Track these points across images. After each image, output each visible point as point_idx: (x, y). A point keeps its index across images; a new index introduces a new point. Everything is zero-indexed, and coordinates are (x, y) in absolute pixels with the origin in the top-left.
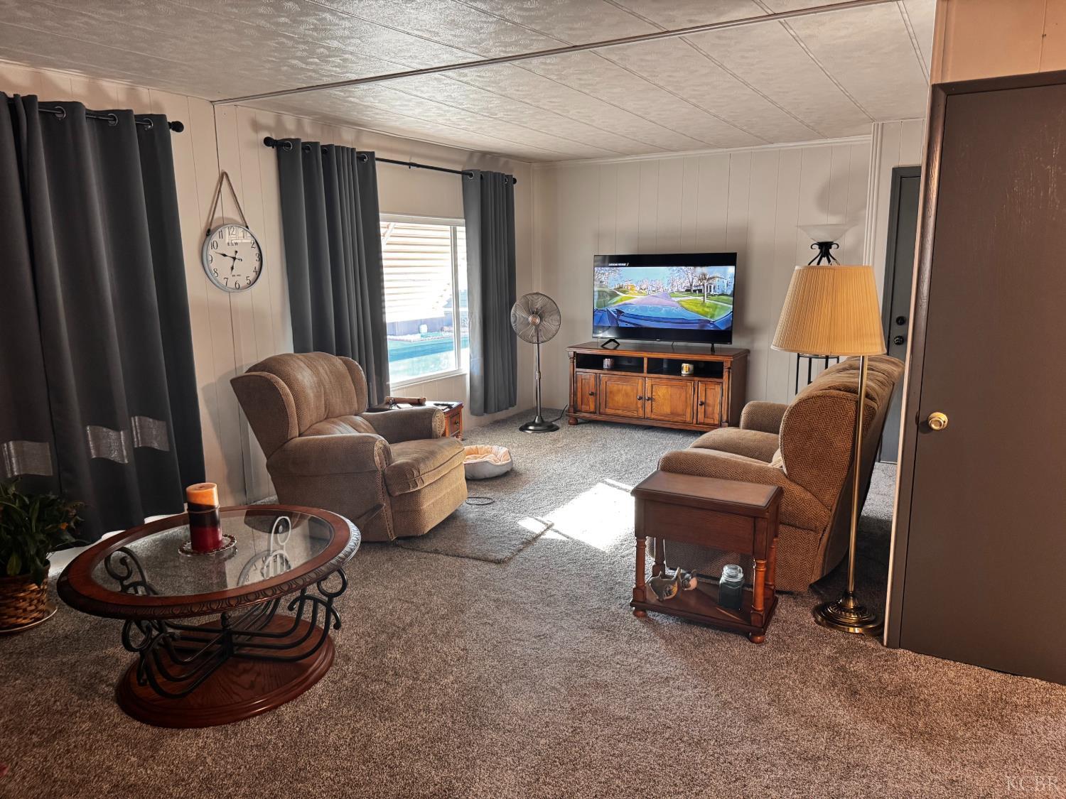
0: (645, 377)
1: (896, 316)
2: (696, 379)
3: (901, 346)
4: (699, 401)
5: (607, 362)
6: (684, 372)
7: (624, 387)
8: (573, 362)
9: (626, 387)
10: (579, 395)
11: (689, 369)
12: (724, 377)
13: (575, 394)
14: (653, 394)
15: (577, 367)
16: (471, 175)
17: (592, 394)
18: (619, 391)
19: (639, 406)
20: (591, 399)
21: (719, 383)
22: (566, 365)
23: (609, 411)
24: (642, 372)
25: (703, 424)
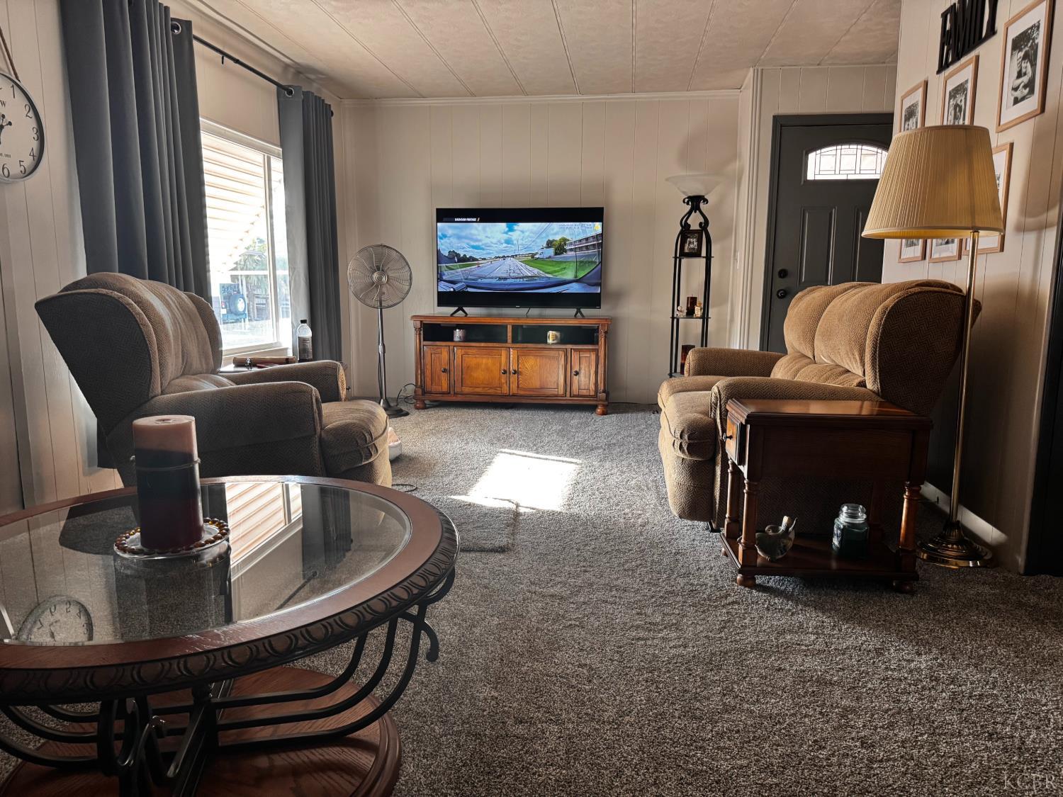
0: (509, 348)
1: (778, 269)
2: (569, 347)
3: (785, 299)
4: (573, 371)
5: (458, 334)
6: (550, 341)
7: (484, 361)
8: (420, 334)
9: (485, 361)
10: (428, 373)
11: (556, 337)
12: (600, 343)
13: (423, 373)
14: (520, 366)
15: (424, 340)
16: (290, 92)
17: (445, 371)
18: (478, 366)
19: (503, 381)
20: (444, 377)
21: (593, 350)
22: (411, 338)
23: (466, 390)
24: (506, 342)
25: (578, 396)
